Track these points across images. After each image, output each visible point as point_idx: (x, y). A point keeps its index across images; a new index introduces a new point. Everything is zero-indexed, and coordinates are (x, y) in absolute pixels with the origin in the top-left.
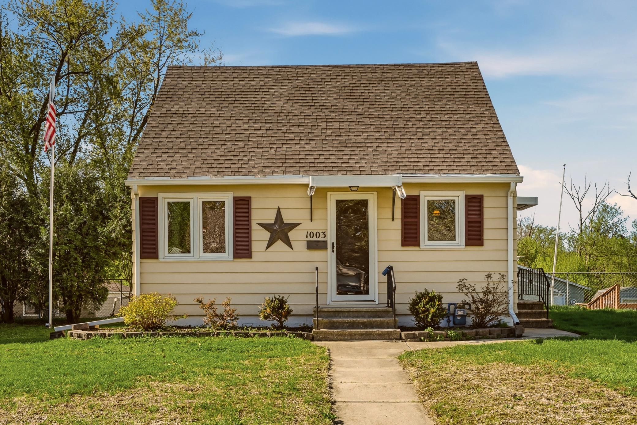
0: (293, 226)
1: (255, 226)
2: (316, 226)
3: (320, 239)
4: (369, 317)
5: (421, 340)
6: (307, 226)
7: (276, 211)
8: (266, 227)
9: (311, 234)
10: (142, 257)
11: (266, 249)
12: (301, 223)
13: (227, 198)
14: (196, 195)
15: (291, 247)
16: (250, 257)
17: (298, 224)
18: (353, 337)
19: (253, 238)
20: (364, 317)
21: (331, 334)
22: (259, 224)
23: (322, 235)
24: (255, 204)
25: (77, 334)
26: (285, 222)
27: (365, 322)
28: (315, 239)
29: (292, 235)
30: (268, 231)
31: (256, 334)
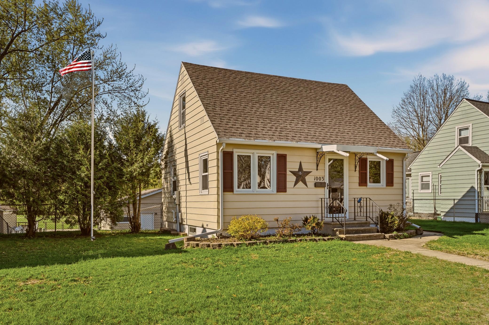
0: (308, 173)
1: (288, 173)
2: (319, 174)
3: (321, 181)
4: (358, 227)
5: (395, 239)
6: (315, 173)
7: (299, 163)
8: (294, 173)
9: (316, 178)
10: (224, 191)
11: (294, 186)
12: (311, 172)
13: (273, 155)
14: (255, 151)
15: (306, 185)
16: (285, 191)
17: (310, 172)
18: (364, 239)
19: (288, 180)
20: (356, 227)
21: (353, 237)
22: (290, 171)
23: (322, 179)
24: (288, 159)
25: (207, 244)
26: (304, 170)
27: (363, 230)
28: (318, 181)
29: (307, 178)
30: (295, 176)
31: (320, 239)
